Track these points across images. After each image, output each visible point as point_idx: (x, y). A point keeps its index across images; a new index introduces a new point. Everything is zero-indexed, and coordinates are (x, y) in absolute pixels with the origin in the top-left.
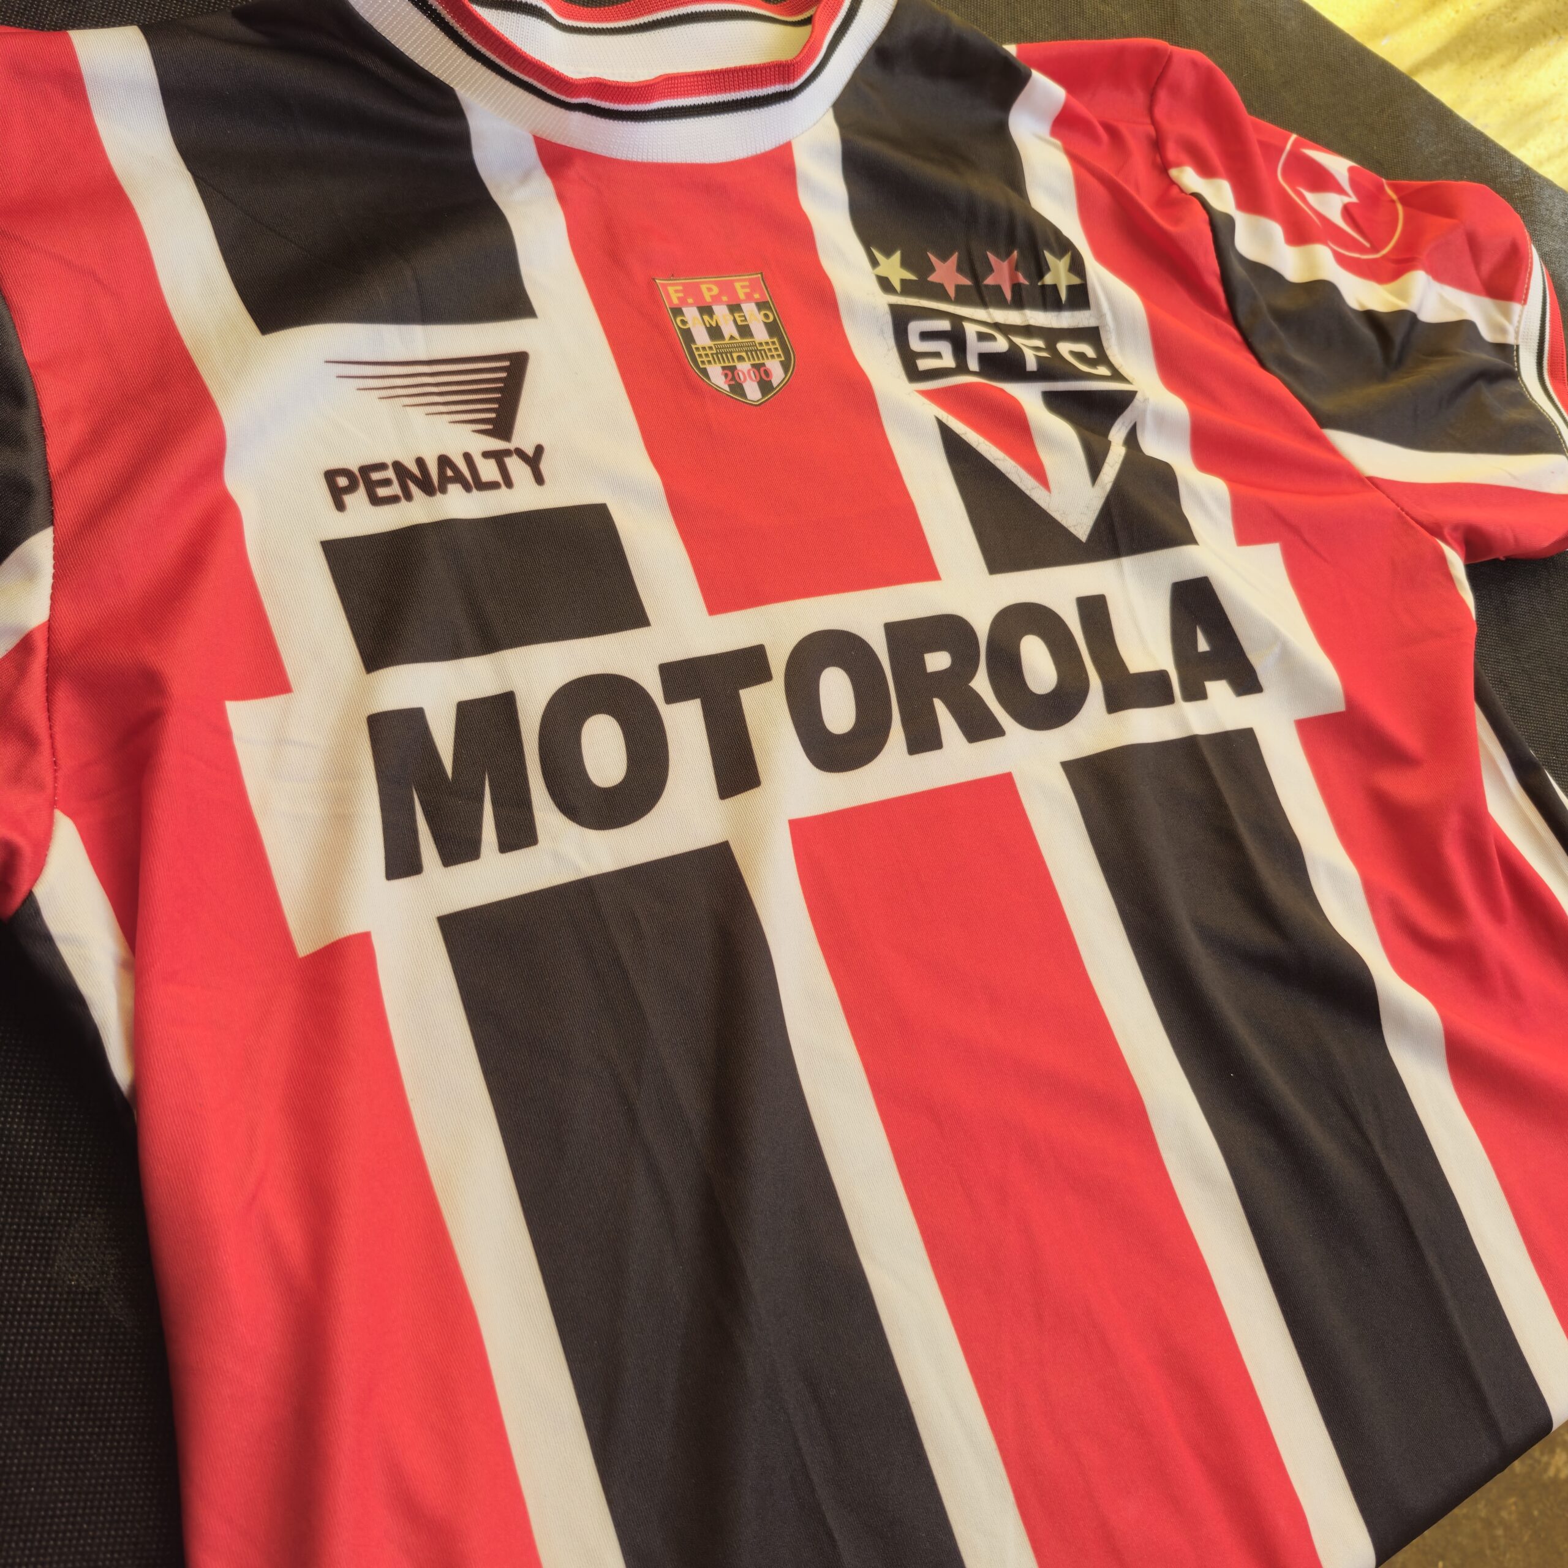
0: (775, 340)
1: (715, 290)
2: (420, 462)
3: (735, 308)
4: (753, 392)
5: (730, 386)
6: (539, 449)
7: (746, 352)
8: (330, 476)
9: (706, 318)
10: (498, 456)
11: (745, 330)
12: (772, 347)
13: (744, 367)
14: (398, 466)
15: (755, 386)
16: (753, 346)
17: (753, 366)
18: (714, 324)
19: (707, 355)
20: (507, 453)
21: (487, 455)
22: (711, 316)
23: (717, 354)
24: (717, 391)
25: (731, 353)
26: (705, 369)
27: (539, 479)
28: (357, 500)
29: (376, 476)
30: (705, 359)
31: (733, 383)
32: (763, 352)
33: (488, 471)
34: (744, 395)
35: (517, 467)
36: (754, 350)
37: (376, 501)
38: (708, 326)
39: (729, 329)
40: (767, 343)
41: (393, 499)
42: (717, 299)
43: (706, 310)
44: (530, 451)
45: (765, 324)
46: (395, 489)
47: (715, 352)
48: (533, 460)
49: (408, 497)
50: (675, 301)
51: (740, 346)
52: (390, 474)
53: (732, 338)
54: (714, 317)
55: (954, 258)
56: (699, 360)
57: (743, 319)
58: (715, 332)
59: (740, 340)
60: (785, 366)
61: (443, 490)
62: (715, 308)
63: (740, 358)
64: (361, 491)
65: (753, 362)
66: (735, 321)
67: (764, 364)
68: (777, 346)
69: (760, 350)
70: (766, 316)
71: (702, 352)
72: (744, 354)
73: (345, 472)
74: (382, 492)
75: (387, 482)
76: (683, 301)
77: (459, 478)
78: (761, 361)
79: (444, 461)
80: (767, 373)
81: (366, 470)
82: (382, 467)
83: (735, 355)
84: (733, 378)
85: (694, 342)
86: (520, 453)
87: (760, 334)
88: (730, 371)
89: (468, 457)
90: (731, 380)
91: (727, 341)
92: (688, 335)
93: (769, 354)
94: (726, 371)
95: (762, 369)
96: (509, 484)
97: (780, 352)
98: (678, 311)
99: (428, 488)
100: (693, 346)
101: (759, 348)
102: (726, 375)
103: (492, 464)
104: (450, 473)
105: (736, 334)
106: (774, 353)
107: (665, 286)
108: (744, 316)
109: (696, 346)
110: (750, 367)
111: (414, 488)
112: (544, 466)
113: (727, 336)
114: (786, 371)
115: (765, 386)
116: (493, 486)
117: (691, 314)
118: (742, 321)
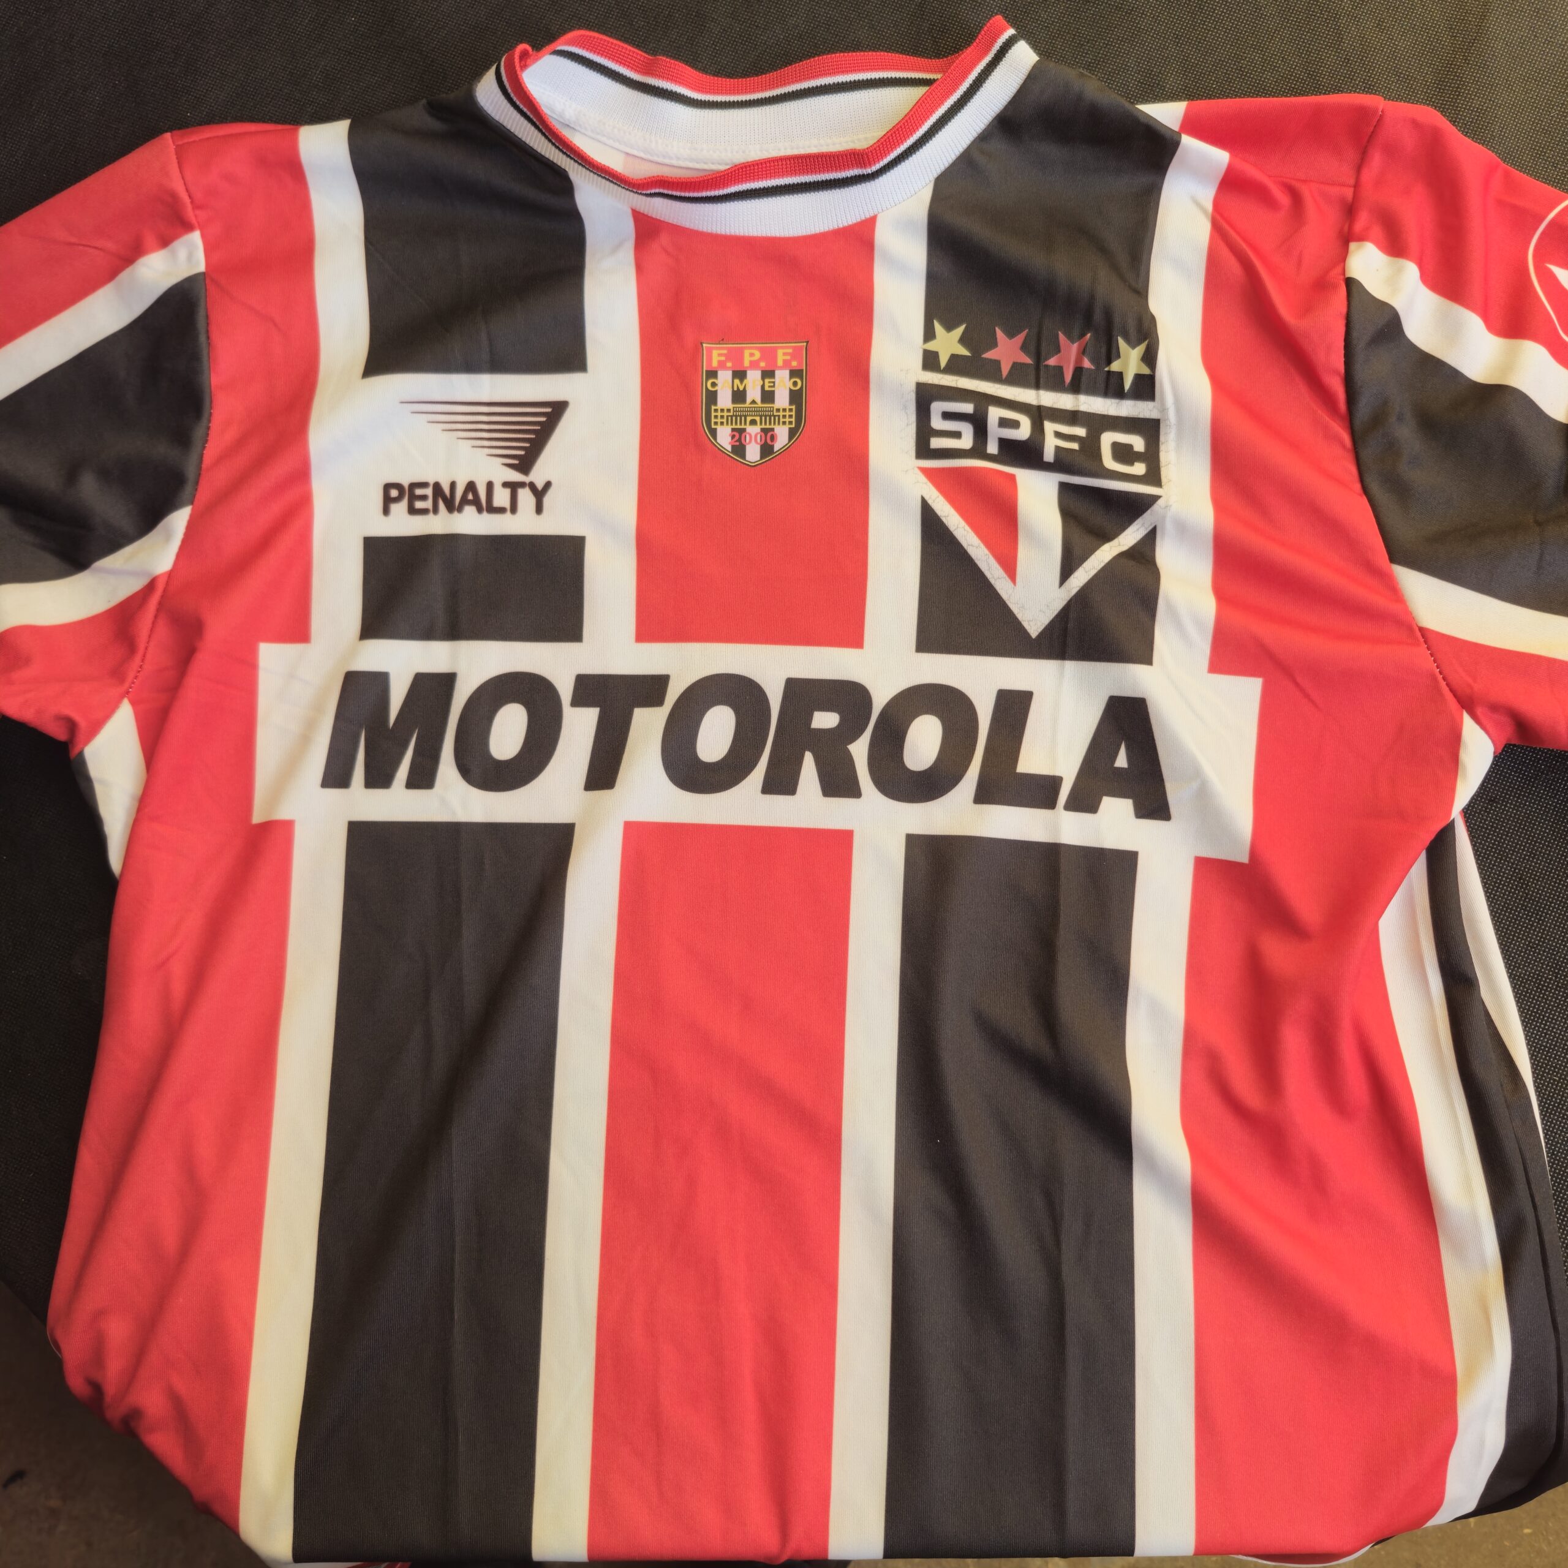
0: (793, 407)
1: (757, 355)
2: (453, 485)
3: (768, 374)
4: (753, 453)
5: (733, 447)
6: (548, 485)
7: (761, 417)
8: (388, 487)
9: (737, 381)
10: (513, 487)
11: (768, 396)
12: (787, 413)
13: (753, 430)
14: (437, 487)
15: (758, 448)
16: (770, 411)
17: (763, 430)
18: (741, 388)
19: (722, 417)
20: (522, 485)
21: (506, 485)
22: (742, 382)
23: (732, 416)
24: (720, 450)
25: (745, 417)
26: (716, 429)
27: (539, 509)
28: (399, 509)
29: (419, 492)
30: (719, 420)
31: (738, 443)
32: (777, 418)
33: (501, 497)
34: (743, 456)
35: (526, 497)
36: (770, 416)
37: (412, 511)
38: (735, 389)
39: (754, 393)
40: (784, 410)
41: (424, 512)
42: (754, 365)
43: (740, 375)
44: (540, 486)
45: (791, 391)
46: (428, 504)
47: (731, 414)
48: (540, 494)
49: (436, 510)
50: (715, 364)
51: (757, 411)
52: (429, 492)
53: (754, 402)
54: (745, 381)
55: (1021, 337)
56: (713, 420)
57: (772, 384)
58: (739, 396)
59: (760, 404)
60: (792, 433)
61: (460, 510)
62: (750, 373)
63: (753, 422)
64: (404, 504)
65: (763, 426)
66: (763, 387)
67: (773, 430)
68: (793, 413)
69: (775, 416)
70: (795, 384)
71: (719, 414)
72: (758, 419)
73: (398, 486)
74: (419, 505)
75: (424, 498)
76: (722, 365)
77: (476, 502)
78: (772, 426)
79: (471, 487)
80: (773, 438)
81: (413, 486)
82: (424, 485)
83: (749, 419)
84: (739, 440)
85: (715, 403)
86: (532, 486)
87: (782, 400)
88: (739, 434)
89: (490, 486)
90: (736, 441)
91: (747, 405)
92: (712, 397)
93: (782, 420)
94: (735, 433)
95: (769, 435)
96: (514, 509)
97: (793, 419)
98: (713, 374)
99: (451, 507)
100: (713, 408)
101: (775, 414)
102: (733, 437)
103: (507, 492)
104: (470, 497)
105: (758, 399)
106: (787, 420)
107: (710, 350)
108: (774, 383)
109: (716, 408)
110: (759, 430)
111: (441, 505)
112: (547, 500)
113: (749, 399)
114: (790, 439)
115: (766, 450)
116: (501, 510)
117: (725, 379)
118: (769, 387)
